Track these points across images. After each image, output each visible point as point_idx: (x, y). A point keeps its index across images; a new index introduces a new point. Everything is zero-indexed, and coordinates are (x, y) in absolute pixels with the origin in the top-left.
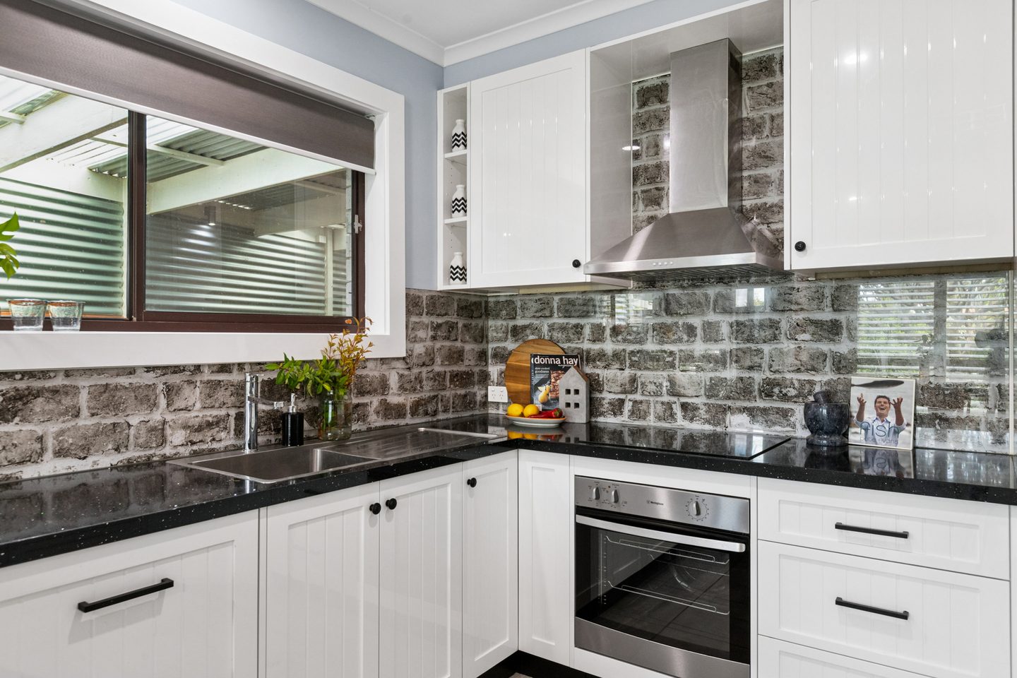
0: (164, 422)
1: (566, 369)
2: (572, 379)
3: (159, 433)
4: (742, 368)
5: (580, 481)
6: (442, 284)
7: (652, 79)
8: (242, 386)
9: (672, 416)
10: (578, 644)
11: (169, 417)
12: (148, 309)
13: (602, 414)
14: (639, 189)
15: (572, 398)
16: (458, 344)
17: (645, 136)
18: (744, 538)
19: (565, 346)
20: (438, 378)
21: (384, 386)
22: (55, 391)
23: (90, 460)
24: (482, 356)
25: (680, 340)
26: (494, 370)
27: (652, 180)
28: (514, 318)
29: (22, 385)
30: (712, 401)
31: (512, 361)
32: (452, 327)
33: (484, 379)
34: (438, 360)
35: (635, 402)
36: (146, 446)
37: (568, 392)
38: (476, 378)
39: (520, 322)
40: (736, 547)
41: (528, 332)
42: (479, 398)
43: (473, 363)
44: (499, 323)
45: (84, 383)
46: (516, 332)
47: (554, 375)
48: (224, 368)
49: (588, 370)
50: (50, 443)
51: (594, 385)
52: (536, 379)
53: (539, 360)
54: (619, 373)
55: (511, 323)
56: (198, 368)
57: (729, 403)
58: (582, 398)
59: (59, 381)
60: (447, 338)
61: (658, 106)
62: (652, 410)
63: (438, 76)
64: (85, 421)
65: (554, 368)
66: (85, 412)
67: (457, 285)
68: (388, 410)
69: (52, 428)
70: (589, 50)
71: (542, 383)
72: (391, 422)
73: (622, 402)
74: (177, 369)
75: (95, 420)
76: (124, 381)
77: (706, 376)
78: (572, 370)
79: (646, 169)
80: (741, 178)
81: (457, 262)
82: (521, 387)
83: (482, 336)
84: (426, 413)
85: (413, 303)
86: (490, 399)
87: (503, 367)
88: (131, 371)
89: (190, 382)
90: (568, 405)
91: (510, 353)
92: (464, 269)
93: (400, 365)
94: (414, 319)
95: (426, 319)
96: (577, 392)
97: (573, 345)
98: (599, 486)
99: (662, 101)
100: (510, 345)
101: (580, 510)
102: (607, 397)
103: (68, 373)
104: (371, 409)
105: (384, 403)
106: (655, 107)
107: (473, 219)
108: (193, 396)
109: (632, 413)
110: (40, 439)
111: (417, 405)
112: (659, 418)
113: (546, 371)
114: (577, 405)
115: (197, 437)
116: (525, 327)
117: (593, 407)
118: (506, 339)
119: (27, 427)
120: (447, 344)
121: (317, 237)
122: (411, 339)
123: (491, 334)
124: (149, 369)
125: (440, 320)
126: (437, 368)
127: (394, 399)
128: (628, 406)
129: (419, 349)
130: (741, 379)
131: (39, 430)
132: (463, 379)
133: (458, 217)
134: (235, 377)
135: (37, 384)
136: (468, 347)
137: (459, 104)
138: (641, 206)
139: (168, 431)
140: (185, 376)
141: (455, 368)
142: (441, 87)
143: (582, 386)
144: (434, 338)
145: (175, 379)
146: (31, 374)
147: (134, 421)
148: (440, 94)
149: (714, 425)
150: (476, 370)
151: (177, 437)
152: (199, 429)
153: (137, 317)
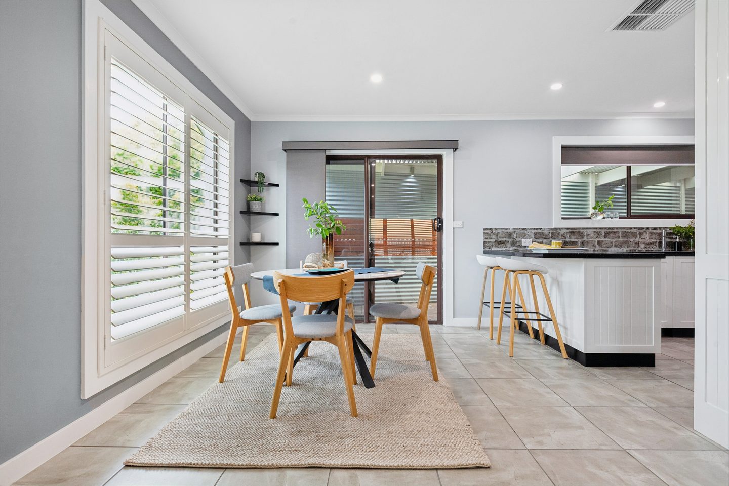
0: (639, 242)
3: (638, 244)
8: (661, 234)
11: (640, 240)
12: (632, 214)
22: (614, 232)
23: (622, 248)
29: (608, 231)
36: (634, 247)
45: (620, 231)
48: (655, 229)
50: (614, 243)
56: (648, 228)
59: (615, 230)
64: (621, 240)
66: (621, 238)
69: (614, 240)
74: (642, 229)
75: (623, 239)
76: (629, 231)
88: (631, 228)
89: (646, 232)
103: (617, 228)
108: (646, 236)
110: (612, 243)
115: (648, 246)
119: (609, 240)
121: (675, 183)
124: (635, 228)
131: (611, 241)
134: (658, 231)
135: (611, 231)
139: (640, 244)
140: (644, 230)
145: (642, 231)
146: (610, 228)
147: (632, 241)
151: (642, 246)
152: (648, 244)
153: (630, 216)
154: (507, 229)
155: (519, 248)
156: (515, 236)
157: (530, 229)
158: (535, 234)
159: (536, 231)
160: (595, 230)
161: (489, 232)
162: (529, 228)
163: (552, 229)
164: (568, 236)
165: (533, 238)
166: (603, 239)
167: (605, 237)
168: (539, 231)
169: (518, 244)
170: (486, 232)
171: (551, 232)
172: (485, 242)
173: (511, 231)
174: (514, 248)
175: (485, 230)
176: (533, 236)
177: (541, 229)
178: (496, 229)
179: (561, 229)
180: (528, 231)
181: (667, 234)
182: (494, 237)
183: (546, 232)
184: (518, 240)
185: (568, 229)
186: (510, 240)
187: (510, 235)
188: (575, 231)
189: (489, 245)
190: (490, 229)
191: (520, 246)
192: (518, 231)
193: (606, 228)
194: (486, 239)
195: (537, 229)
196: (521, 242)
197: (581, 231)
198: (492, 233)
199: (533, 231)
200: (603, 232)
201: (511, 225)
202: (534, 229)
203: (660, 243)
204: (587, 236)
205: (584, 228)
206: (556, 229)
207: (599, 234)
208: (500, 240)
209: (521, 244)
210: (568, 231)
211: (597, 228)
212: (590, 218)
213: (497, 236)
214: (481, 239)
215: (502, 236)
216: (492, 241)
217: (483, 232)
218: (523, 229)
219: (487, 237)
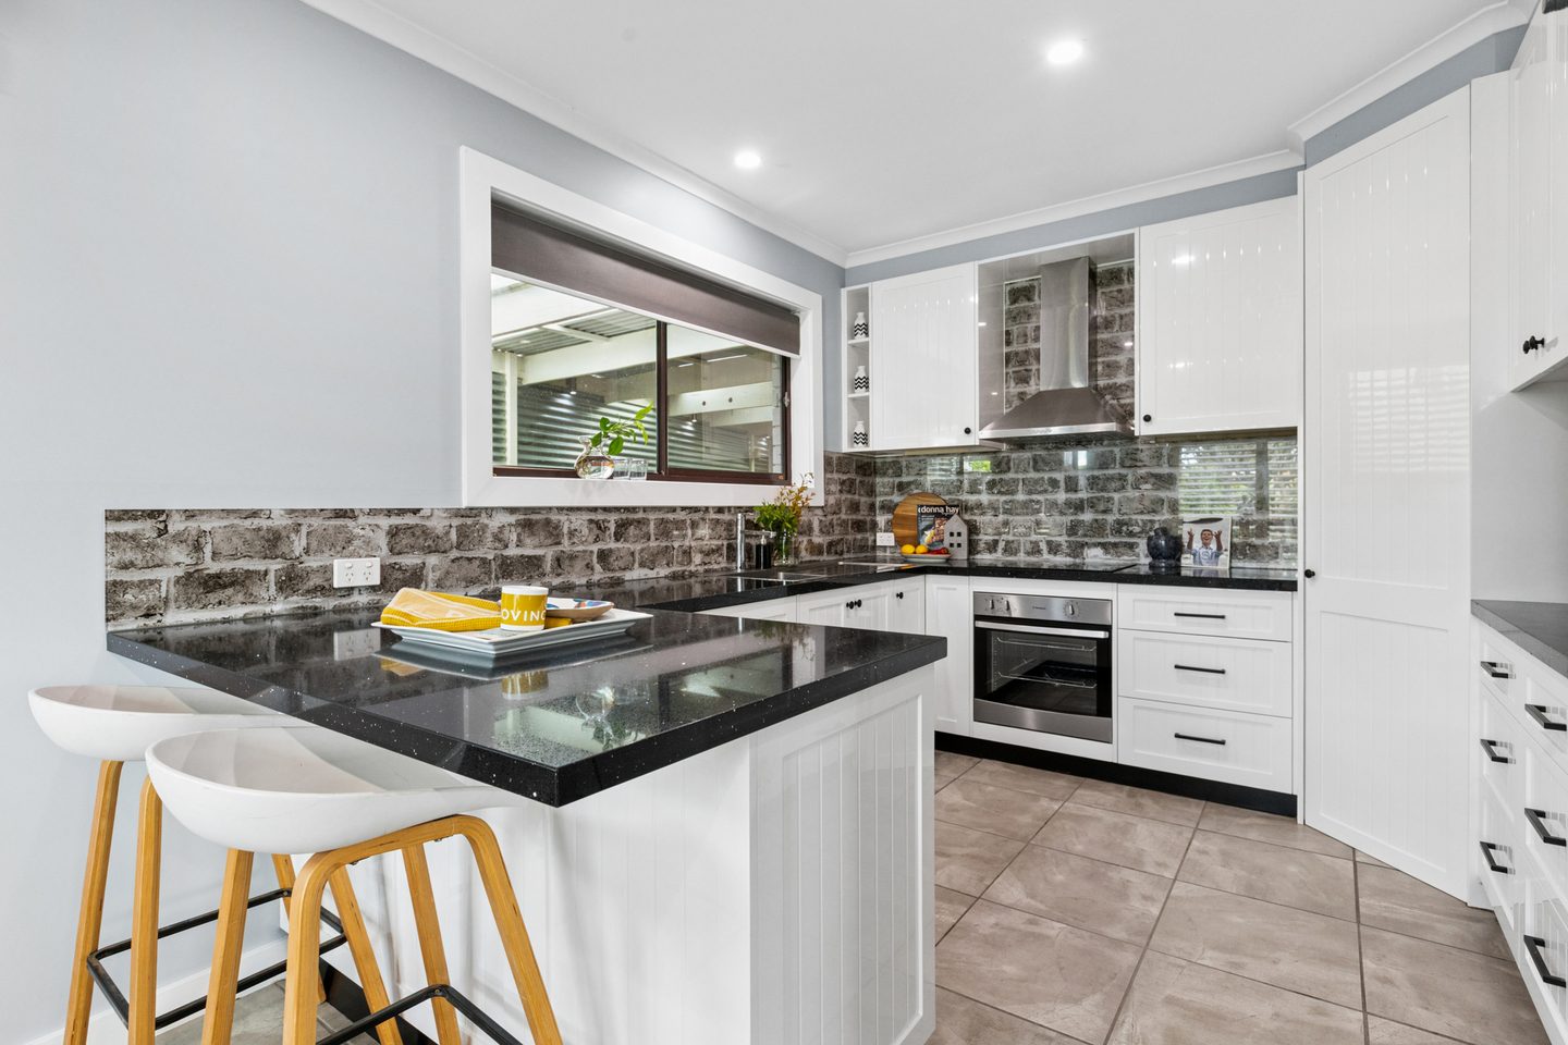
0: (690, 547)
1: (949, 517)
2: (956, 524)
3: (687, 553)
4: (1097, 511)
5: (978, 597)
6: (846, 448)
7: (1021, 281)
8: (730, 525)
9: (1039, 552)
10: (977, 719)
11: (693, 544)
12: (669, 464)
13: (978, 552)
14: (1010, 371)
15: (955, 540)
16: (856, 497)
17: (1015, 328)
18: (1108, 628)
19: (947, 498)
20: (843, 523)
21: (809, 530)
22: (639, 522)
23: (656, 570)
24: (872, 507)
25: (1046, 491)
26: (882, 519)
27: (1022, 363)
28: (900, 476)
29: (624, 516)
30: (1072, 539)
31: (898, 511)
32: (852, 482)
33: (874, 527)
34: (844, 510)
35: (1008, 542)
36: (682, 564)
37: (952, 534)
38: (868, 526)
39: (905, 479)
40: (1101, 635)
41: (913, 487)
42: (870, 543)
43: (866, 513)
44: (886, 480)
45: (652, 516)
46: (901, 487)
47: (938, 522)
48: (720, 510)
49: (967, 517)
50: (637, 556)
51: (973, 529)
52: (923, 525)
53: (925, 510)
54: (993, 519)
55: (897, 480)
56: (707, 508)
57: (1086, 540)
58: (964, 539)
59: (640, 515)
60: (849, 492)
61: (1027, 304)
62: (1022, 548)
63: (841, 276)
64: (653, 544)
65: (938, 515)
66: (653, 538)
67: (860, 448)
68: (816, 549)
69: (638, 547)
70: (977, 263)
71: (928, 528)
72: (814, 558)
73: (996, 542)
74: (696, 510)
75: (657, 543)
76: (671, 516)
77: (1067, 519)
78: (955, 517)
79: (1017, 354)
80: (1096, 363)
81: (860, 429)
82: (906, 532)
83: (871, 492)
84: (836, 553)
85: (828, 461)
86: (878, 544)
87: (890, 517)
88: (673, 510)
89: (703, 519)
90: (952, 545)
91: (897, 505)
92: (866, 435)
93: (819, 512)
94: (829, 476)
95: (836, 476)
96: (959, 534)
97: (954, 497)
98: (993, 598)
99: (1030, 299)
100: (896, 498)
101: (977, 618)
102: (985, 538)
103: (645, 509)
104: (803, 546)
105: (810, 542)
106: (1023, 304)
107: (876, 395)
108: (704, 531)
109: (1005, 550)
110: (633, 554)
111: (830, 544)
112: (1028, 554)
113: (931, 518)
114: (959, 545)
115: (707, 560)
116: (909, 484)
117: (972, 548)
118: (892, 494)
119: (627, 545)
120: (849, 496)
122: (827, 493)
123: (879, 489)
124: (683, 509)
125: (845, 477)
126: (843, 517)
127: (818, 539)
128: (1001, 545)
129: (832, 500)
130: (1096, 520)
131: (632, 547)
132: (859, 526)
133: (860, 393)
134: (726, 517)
135: (632, 516)
136: (863, 499)
137: (861, 301)
138: (1012, 384)
139: (693, 554)
140: (700, 514)
141: (854, 517)
142: (844, 286)
143: (964, 531)
144: (841, 491)
145: (696, 516)
146: (628, 509)
147: (676, 545)
148: (844, 292)
149: (1074, 557)
150: (868, 519)
151: (697, 558)
152: (708, 554)
153: (665, 472)
154: (254, 514)
155: (318, 601)
156: (298, 544)
157: (373, 512)
158: (393, 533)
159: (396, 521)
160: (593, 516)
161: (147, 528)
162: (366, 507)
163: (458, 513)
164: (514, 537)
165: (385, 550)
166: (612, 545)
167: (618, 537)
168: (410, 520)
169: (315, 581)
170: (127, 527)
171: (456, 522)
172: (113, 589)
173: (280, 522)
174: (296, 601)
175: (113, 516)
176: (382, 540)
177: (415, 512)
178: (190, 515)
179: (490, 511)
180: (362, 520)
181: (749, 524)
182: (179, 555)
183: (438, 524)
184: (312, 562)
185: (512, 510)
186: (275, 566)
187: (273, 542)
188: (534, 517)
189: (147, 598)
190: (152, 514)
191: (326, 590)
192: (316, 522)
193: (617, 509)
194: (125, 567)
195: (401, 512)
196: (327, 571)
197: (554, 517)
198: (162, 532)
199: (385, 523)
200: (613, 518)
201: (276, 497)
202: (389, 512)
203: (732, 549)
204: (572, 533)
205: (560, 509)
206: (473, 512)
207: (600, 526)
208: (212, 567)
209: (330, 579)
210: (512, 519)
211: (595, 509)
212: (573, 474)
213: (198, 547)
214: (95, 572)
215: (225, 549)
216: (166, 575)
217: (100, 528)
218: (341, 514)
219: (129, 556)
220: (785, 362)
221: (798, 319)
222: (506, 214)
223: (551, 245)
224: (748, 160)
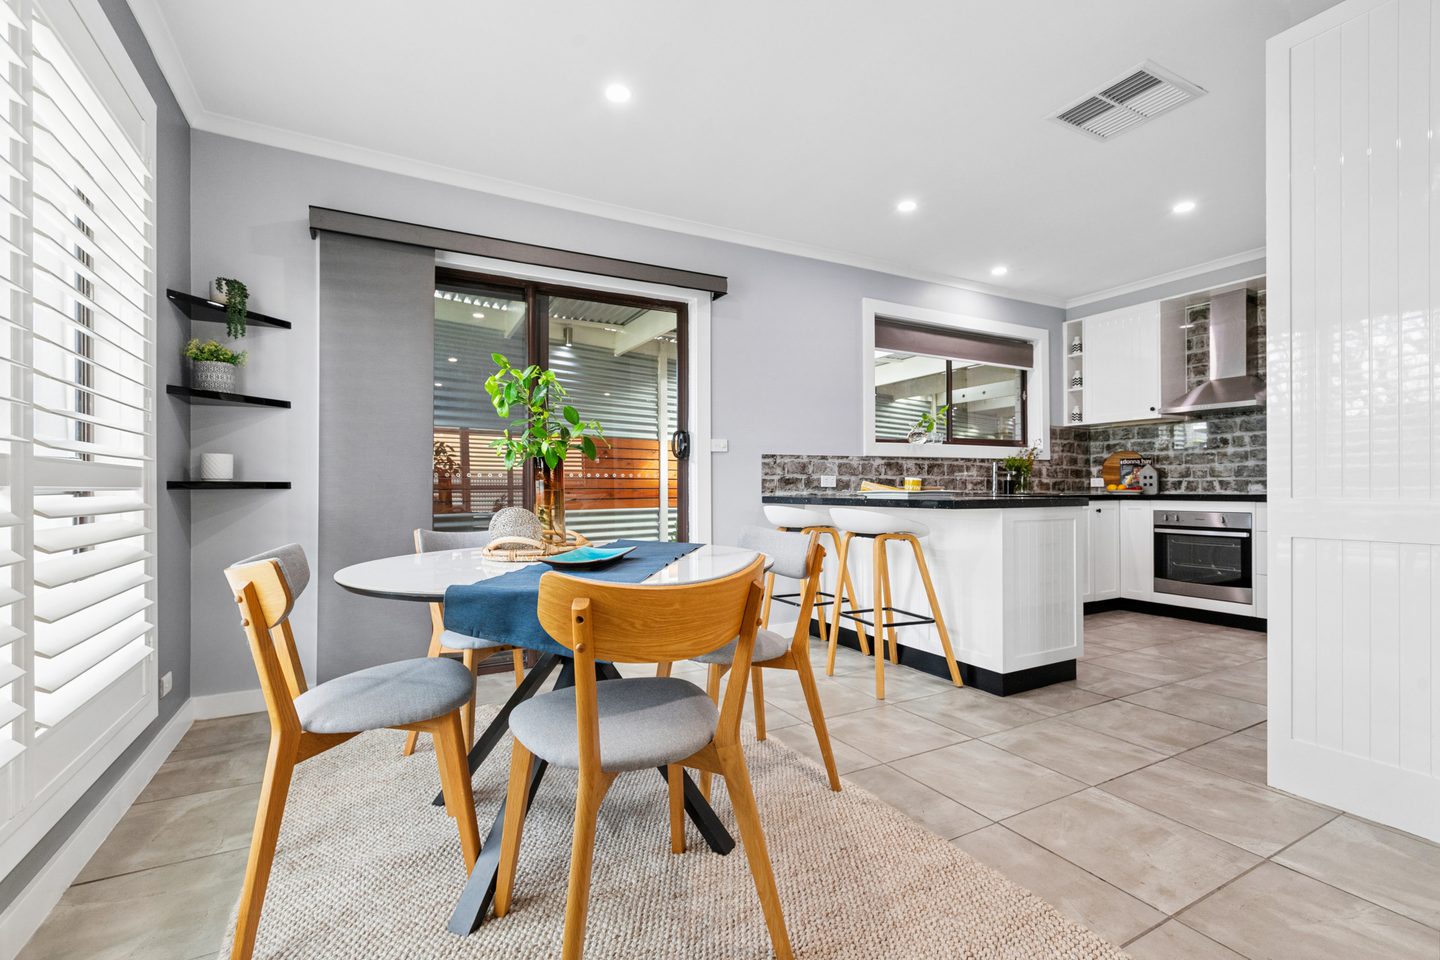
0: (966, 480)
1: (1143, 466)
2: (1148, 471)
3: (965, 484)
4: (1258, 459)
5: (1157, 514)
6: (1066, 423)
7: (1199, 306)
8: (989, 469)
9: (1213, 488)
10: (1155, 591)
11: (967, 478)
12: (954, 436)
13: (1167, 489)
14: (1191, 366)
15: (1148, 481)
16: (1074, 455)
17: (1194, 338)
18: (1249, 531)
19: (1143, 454)
20: (1065, 471)
21: (1039, 474)
22: (939, 465)
24: (1087, 462)
25: (1218, 447)
26: (1094, 470)
27: (1200, 361)
28: (1108, 440)
29: (932, 462)
30: (1239, 478)
31: (1106, 463)
32: (1071, 445)
33: (1089, 475)
34: (1065, 463)
35: (1189, 482)
36: (960, 489)
37: (1145, 477)
38: (1084, 474)
39: (1112, 442)
40: (1245, 535)
41: (1117, 447)
42: (1085, 485)
43: (1082, 465)
44: (1098, 443)
45: (946, 463)
46: (1109, 448)
47: (1135, 470)
48: (983, 460)
49: (1158, 466)
51: (1162, 474)
52: (1123, 472)
53: (1126, 462)
54: (1178, 466)
55: (1106, 443)
56: (975, 460)
57: (1250, 479)
58: (1155, 481)
59: (940, 462)
60: (1069, 451)
61: (1203, 321)
62: (1200, 486)
63: (1062, 315)
64: (946, 477)
65: (1136, 465)
66: (946, 473)
67: (1077, 423)
68: (1041, 484)
69: (939, 478)
70: (1160, 300)
71: (1128, 474)
72: (1043, 492)
73: (1180, 483)
74: (969, 460)
75: (948, 476)
76: (955, 463)
77: (1235, 465)
78: (1148, 466)
79: (1196, 355)
80: (1257, 358)
81: (1076, 411)
82: (1113, 477)
83: (1087, 451)
84: (1059, 489)
85: (1053, 433)
86: (1092, 485)
87: (1101, 468)
88: (957, 460)
89: (973, 465)
90: (1145, 485)
91: (1105, 460)
92: (1081, 415)
93: (1047, 464)
94: (1054, 441)
95: (1058, 441)
96: (1151, 477)
97: (1148, 453)
98: (1168, 514)
99: (1205, 318)
100: (1105, 455)
101: (1156, 526)
102: (1170, 480)
103: (942, 459)
104: (1035, 484)
105: (1040, 482)
106: (1201, 321)
107: (1086, 389)
108: (974, 472)
109: (1187, 488)
110: (936, 482)
111: (1055, 484)
112: (1205, 490)
113: (1130, 468)
114: (1151, 485)
115: (975, 488)
116: (1115, 445)
117: (1161, 485)
118: (1102, 452)
119: (933, 477)
120: (1069, 454)
122: (1052, 451)
123: (1092, 450)
124: (962, 459)
125: (1066, 442)
126: (1065, 467)
127: (1045, 481)
128: (1184, 485)
129: (1056, 456)
130: (1258, 466)
131: (936, 478)
132: (1077, 474)
133: (1077, 388)
134: (986, 464)
135: (936, 462)
136: (1080, 456)
137: (1077, 330)
138: (1192, 375)
140: (971, 463)
141: (1073, 467)
142: (1065, 321)
143: (1155, 474)
144: (1063, 451)
145: (969, 464)
146: (933, 459)
147: (958, 478)
148: (1065, 325)
149: (1240, 491)
150: (1084, 469)
151: (970, 486)
152: (976, 484)
153: (951, 440)
154: (798, 457)
155: (816, 492)
156: (811, 469)
157: (833, 457)
158: (840, 466)
159: (841, 461)
160: (917, 462)
161: (770, 460)
162: (831, 455)
163: (863, 459)
164: (883, 470)
165: (837, 473)
166: (926, 477)
167: (929, 472)
168: (845, 461)
169: (815, 484)
170: (767, 461)
171: (862, 462)
172: (764, 481)
173: (805, 460)
174: (810, 491)
175: (764, 457)
176: (836, 469)
177: (847, 457)
178: (782, 456)
179: (874, 458)
180: (830, 460)
181: (999, 468)
182: (779, 471)
183: (855, 463)
184: (815, 477)
185: (883, 458)
186: (804, 477)
187: (803, 468)
188: (892, 461)
189: (772, 485)
190: (773, 456)
191: (818, 487)
192: (815, 460)
193: (929, 459)
194: (766, 474)
195: (842, 457)
196: (819, 480)
197: (900, 461)
198: (775, 463)
199: (837, 462)
200: (926, 463)
201: (805, 450)
202: (838, 457)
203: (989, 483)
204: (908, 470)
205: (903, 458)
206: (868, 458)
207: (920, 467)
208: (788, 476)
209: (819, 484)
210: (883, 462)
211: (917, 459)
212: (906, 441)
213: (784, 469)
214: (758, 475)
215: (791, 470)
216: (776, 478)
217: (760, 461)
218: (823, 458)
219: (768, 471)
220: (1024, 374)
221: (1032, 346)
222: (881, 322)
223: (898, 333)
224: (999, 271)
